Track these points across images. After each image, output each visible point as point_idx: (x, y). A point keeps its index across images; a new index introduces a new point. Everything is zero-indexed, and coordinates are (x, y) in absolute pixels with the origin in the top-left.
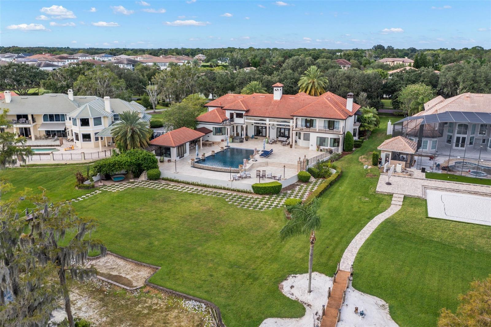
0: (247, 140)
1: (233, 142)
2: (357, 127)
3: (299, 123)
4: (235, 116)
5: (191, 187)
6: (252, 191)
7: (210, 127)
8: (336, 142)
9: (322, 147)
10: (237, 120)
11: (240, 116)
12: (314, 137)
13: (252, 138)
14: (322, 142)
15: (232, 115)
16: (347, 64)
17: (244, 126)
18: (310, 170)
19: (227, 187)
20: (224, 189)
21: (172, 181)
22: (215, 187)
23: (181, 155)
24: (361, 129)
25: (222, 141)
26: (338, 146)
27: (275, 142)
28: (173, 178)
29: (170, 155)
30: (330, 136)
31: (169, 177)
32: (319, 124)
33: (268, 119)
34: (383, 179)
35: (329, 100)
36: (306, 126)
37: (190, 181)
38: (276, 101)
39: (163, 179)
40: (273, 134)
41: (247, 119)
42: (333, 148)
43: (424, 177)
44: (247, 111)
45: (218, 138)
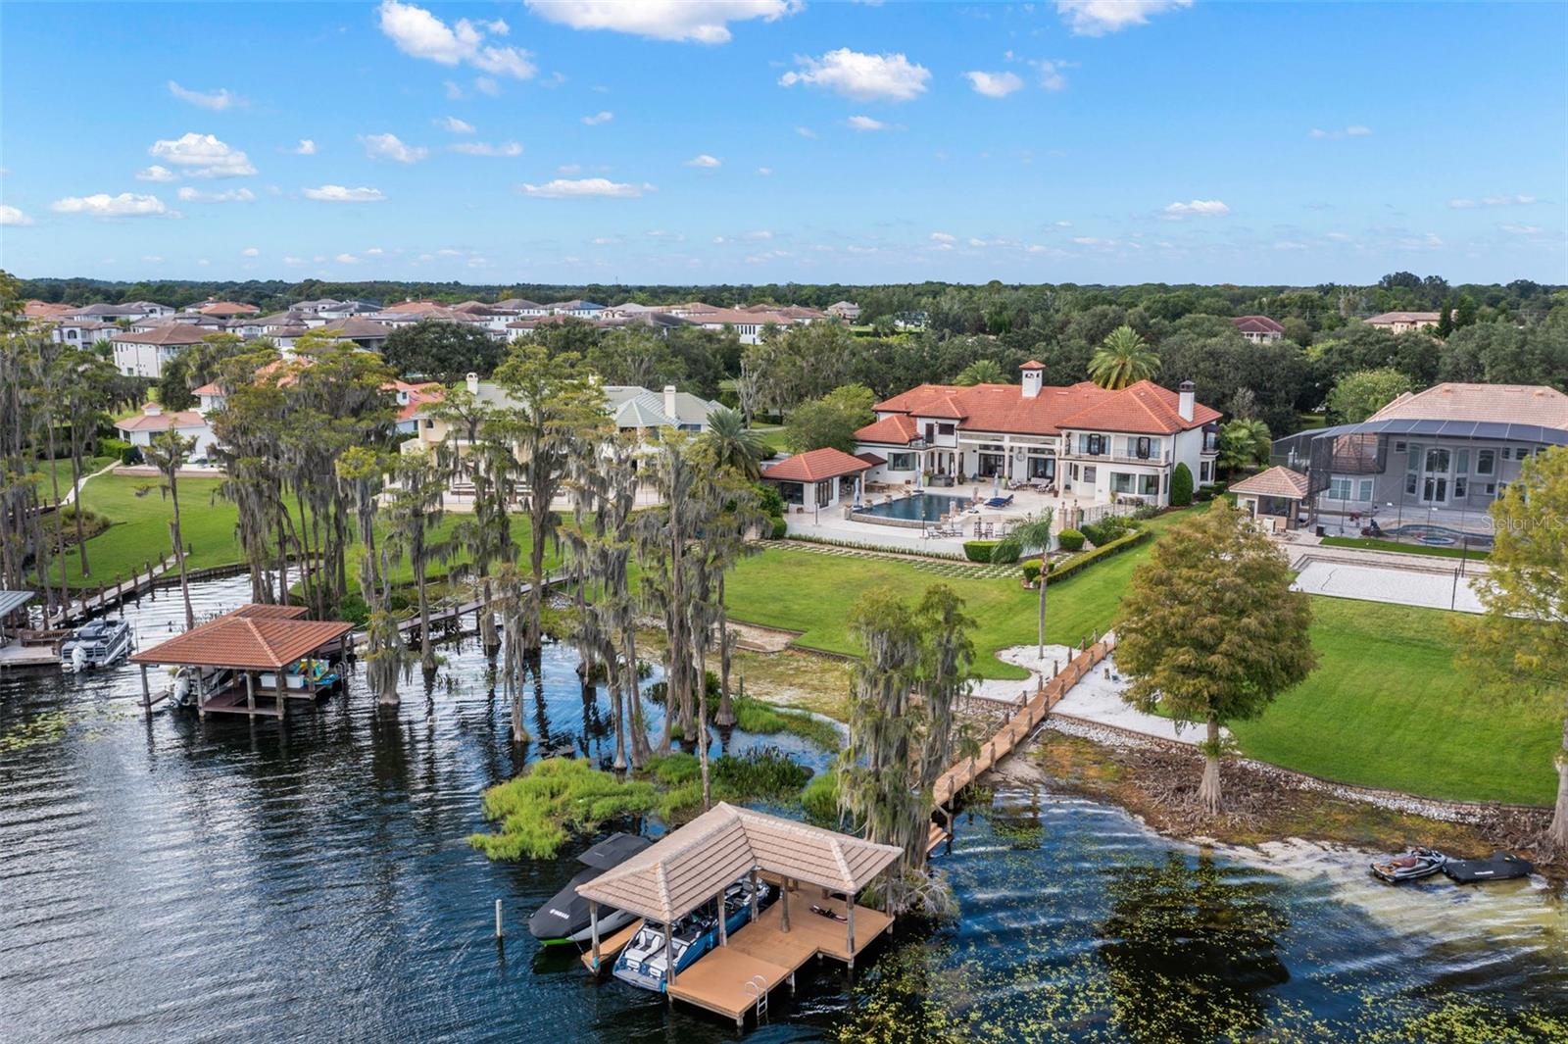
0: (960, 483)
1: (930, 485)
2: (1210, 459)
3: (1075, 443)
4: (936, 430)
5: (845, 550)
6: (964, 555)
7: (883, 453)
8: (1151, 483)
9: (1121, 495)
10: (942, 440)
11: (947, 430)
12: (1104, 472)
13: (974, 479)
14: (1123, 479)
15: (930, 429)
16: (1272, 327)
17: (957, 452)
18: (1085, 530)
19: (915, 549)
20: (911, 553)
21: (810, 540)
22: (893, 551)
23: (822, 501)
24: (1222, 464)
25: (908, 482)
26: (1157, 493)
27: (1020, 487)
28: (810, 535)
29: (800, 500)
30: (1138, 471)
31: (803, 534)
32: (1118, 446)
33: (1007, 437)
35: (1141, 398)
36: (1089, 451)
37: (844, 540)
38: (1027, 399)
39: (792, 538)
40: (1021, 471)
41: (962, 437)
42: (1144, 496)
43: (1316, 543)
44: (963, 420)
45: (898, 477)
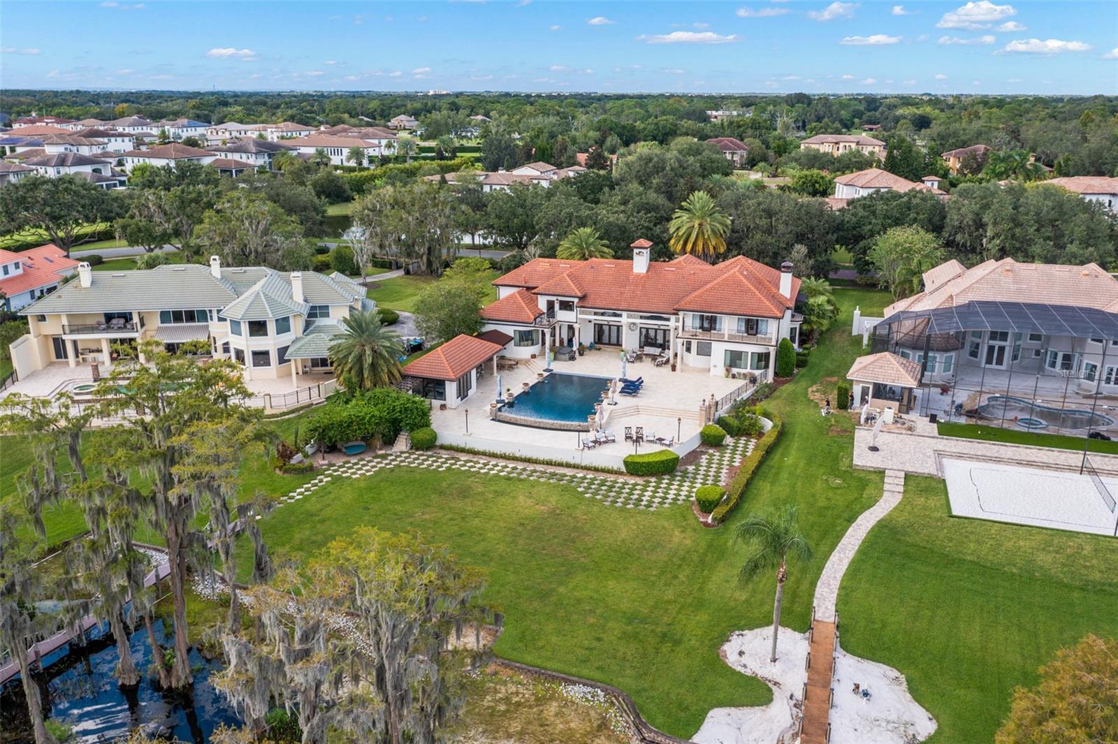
0: (581, 354)
1: (555, 359)
2: (797, 325)
3: (689, 322)
4: (557, 306)
5: (502, 463)
6: (623, 469)
7: (509, 330)
8: (762, 359)
9: (735, 370)
10: (563, 316)
11: (566, 306)
12: (719, 351)
13: (591, 347)
14: (734, 359)
15: (551, 305)
16: (740, 148)
17: (576, 326)
18: (721, 422)
19: (572, 462)
20: (568, 466)
21: (463, 450)
22: (549, 463)
23: (463, 393)
24: (805, 327)
25: (534, 356)
26: (767, 366)
28: (462, 445)
29: (441, 395)
30: (751, 349)
31: (454, 444)
32: (728, 325)
33: (625, 314)
34: (862, 437)
36: (702, 327)
37: (498, 451)
38: (638, 275)
39: (443, 447)
41: (583, 313)
42: (757, 373)
43: (936, 433)
44: (582, 298)
45: (524, 352)
